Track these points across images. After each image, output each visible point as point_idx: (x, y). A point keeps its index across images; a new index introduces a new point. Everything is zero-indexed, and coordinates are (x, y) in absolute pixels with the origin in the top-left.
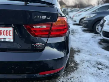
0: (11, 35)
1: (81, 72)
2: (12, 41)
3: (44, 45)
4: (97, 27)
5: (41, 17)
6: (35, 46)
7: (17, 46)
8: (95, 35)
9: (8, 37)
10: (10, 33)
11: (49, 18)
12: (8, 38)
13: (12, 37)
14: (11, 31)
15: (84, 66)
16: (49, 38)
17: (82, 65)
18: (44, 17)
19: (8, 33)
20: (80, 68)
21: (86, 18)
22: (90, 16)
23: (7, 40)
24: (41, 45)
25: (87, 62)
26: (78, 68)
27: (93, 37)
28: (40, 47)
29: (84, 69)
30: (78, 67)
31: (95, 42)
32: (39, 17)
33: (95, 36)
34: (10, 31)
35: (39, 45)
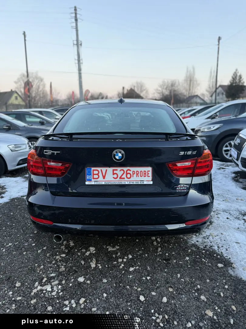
0: (149, 176)
1: (220, 227)
2: (151, 183)
3: (188, 186)
4: (224, 149)
5: (187, 153)
6: (177, 188)
7: (158, 190)
8: (223, 165)
9: (146, 178)
10: (148, 174)
11: (195, 153)
12: (146, 180)
13: (150, 178)
14: (150, 171)
15: (221, 218)
16: (193, 178)
17: (218, 217)
18: (189, 153)
19: (146, 174)
20: (215, 221)
21: (202, 132)
22: (210, 128)
23: (145, 183)
24: (185, 187)
25: (225, 213)
26: (213, 222)
27: (219, 169)
28: (183, 189)
29: (222, 223)
30: (212, 220)
31: (225, 177)
32: (185, 153)
33: (222, 167)
34: (148, 171)
35: (182, 187)
